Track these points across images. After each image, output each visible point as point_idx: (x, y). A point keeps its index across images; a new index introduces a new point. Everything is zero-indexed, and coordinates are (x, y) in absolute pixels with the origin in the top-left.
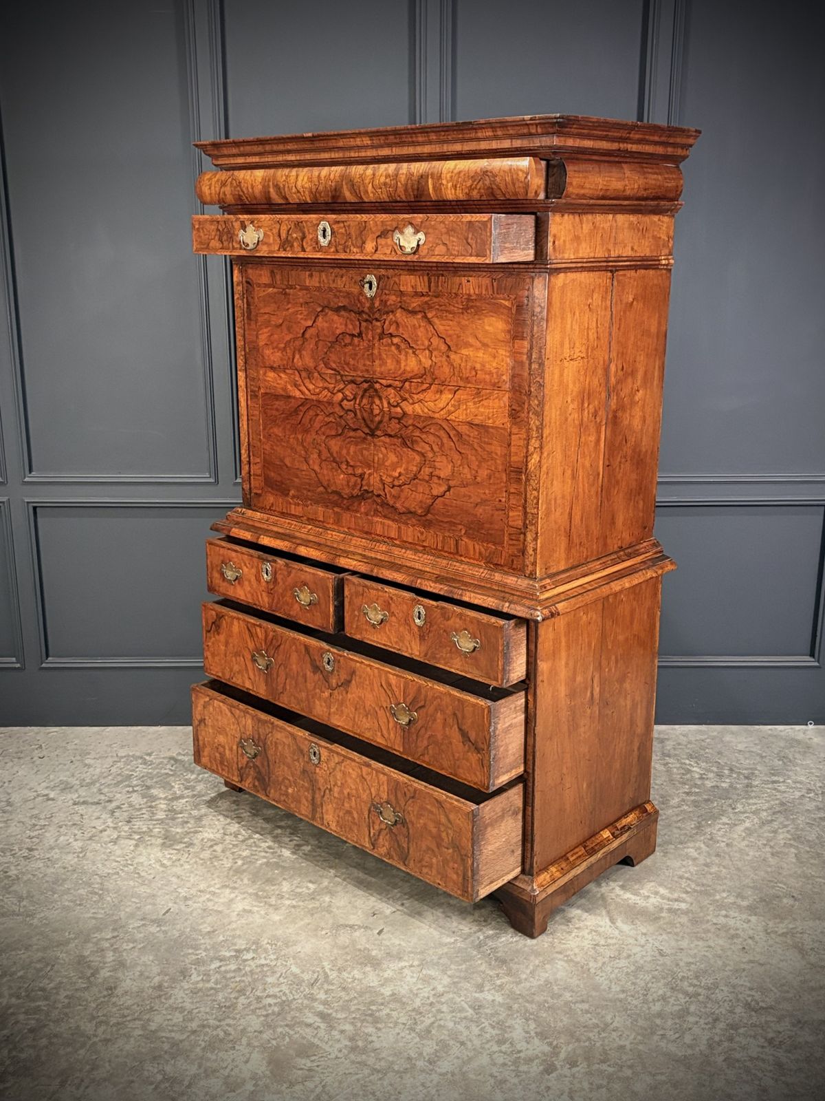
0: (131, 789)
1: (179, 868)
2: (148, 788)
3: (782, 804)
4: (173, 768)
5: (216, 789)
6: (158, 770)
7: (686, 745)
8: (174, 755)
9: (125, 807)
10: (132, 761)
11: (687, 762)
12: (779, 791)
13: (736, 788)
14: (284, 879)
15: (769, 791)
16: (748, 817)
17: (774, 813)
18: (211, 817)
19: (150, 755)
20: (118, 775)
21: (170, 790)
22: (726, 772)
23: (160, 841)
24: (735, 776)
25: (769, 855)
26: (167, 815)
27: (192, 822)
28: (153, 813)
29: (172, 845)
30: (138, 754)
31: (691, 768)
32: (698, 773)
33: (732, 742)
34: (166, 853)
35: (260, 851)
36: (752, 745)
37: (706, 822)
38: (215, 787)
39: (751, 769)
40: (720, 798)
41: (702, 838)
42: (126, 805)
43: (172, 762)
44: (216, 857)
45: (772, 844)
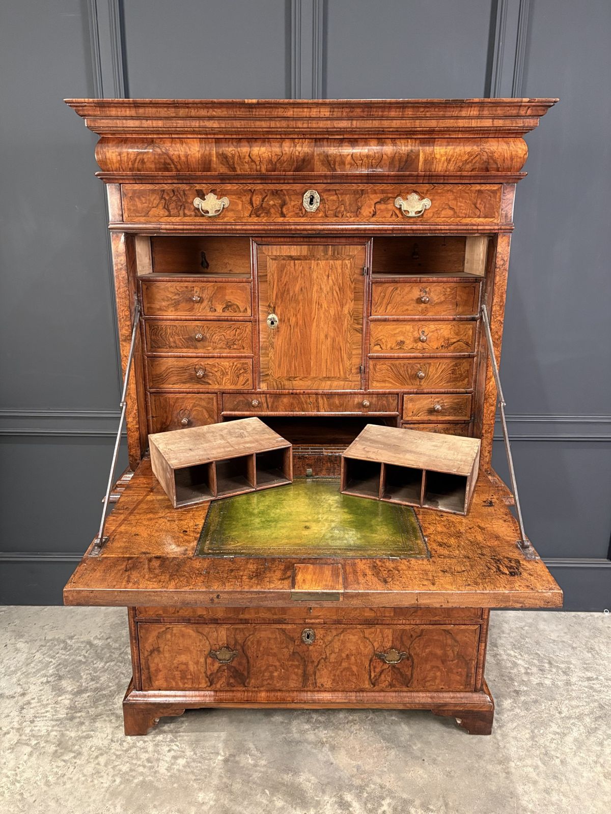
0: (44, 680)
1: (61, 788)
2: (60, 678)
3: (601, 707)
4: (87, 655)
5: (117, 681)
6: (73, 657)
7: (509, 634)
8: (92, 639)
9: (34, 703)
10: (55, 645)
11: (512, 653)
12: (595, 691)
13: (558, 687)
14: (155, 807)
15: (586, 689)
16: (574, 724)
17: (596, 719)
18: (105, 717)
19: (71, 638)
20: (40, 662)
21: (78, 681)
22: (547, 665)
23: (52, 748)
24: (554, 670)
25: (602, 778)
26: (67, 714)
27: (87, 724)
28: (56, 711)
29: (62, 754)
30: (62, 637)
31: (517, 661)
32: (523, 666)
33: (544, 630)
34: (55, 764)
35: (140, 765)
36: (563, 634)
37: (539, 731)
38: (117, 678)
39: (567, 662)
40: (546, 699)
41: (538, 752)
42: (36, 700)
43: (88, 646)
44: (98, 772)
45: (601, 761)
